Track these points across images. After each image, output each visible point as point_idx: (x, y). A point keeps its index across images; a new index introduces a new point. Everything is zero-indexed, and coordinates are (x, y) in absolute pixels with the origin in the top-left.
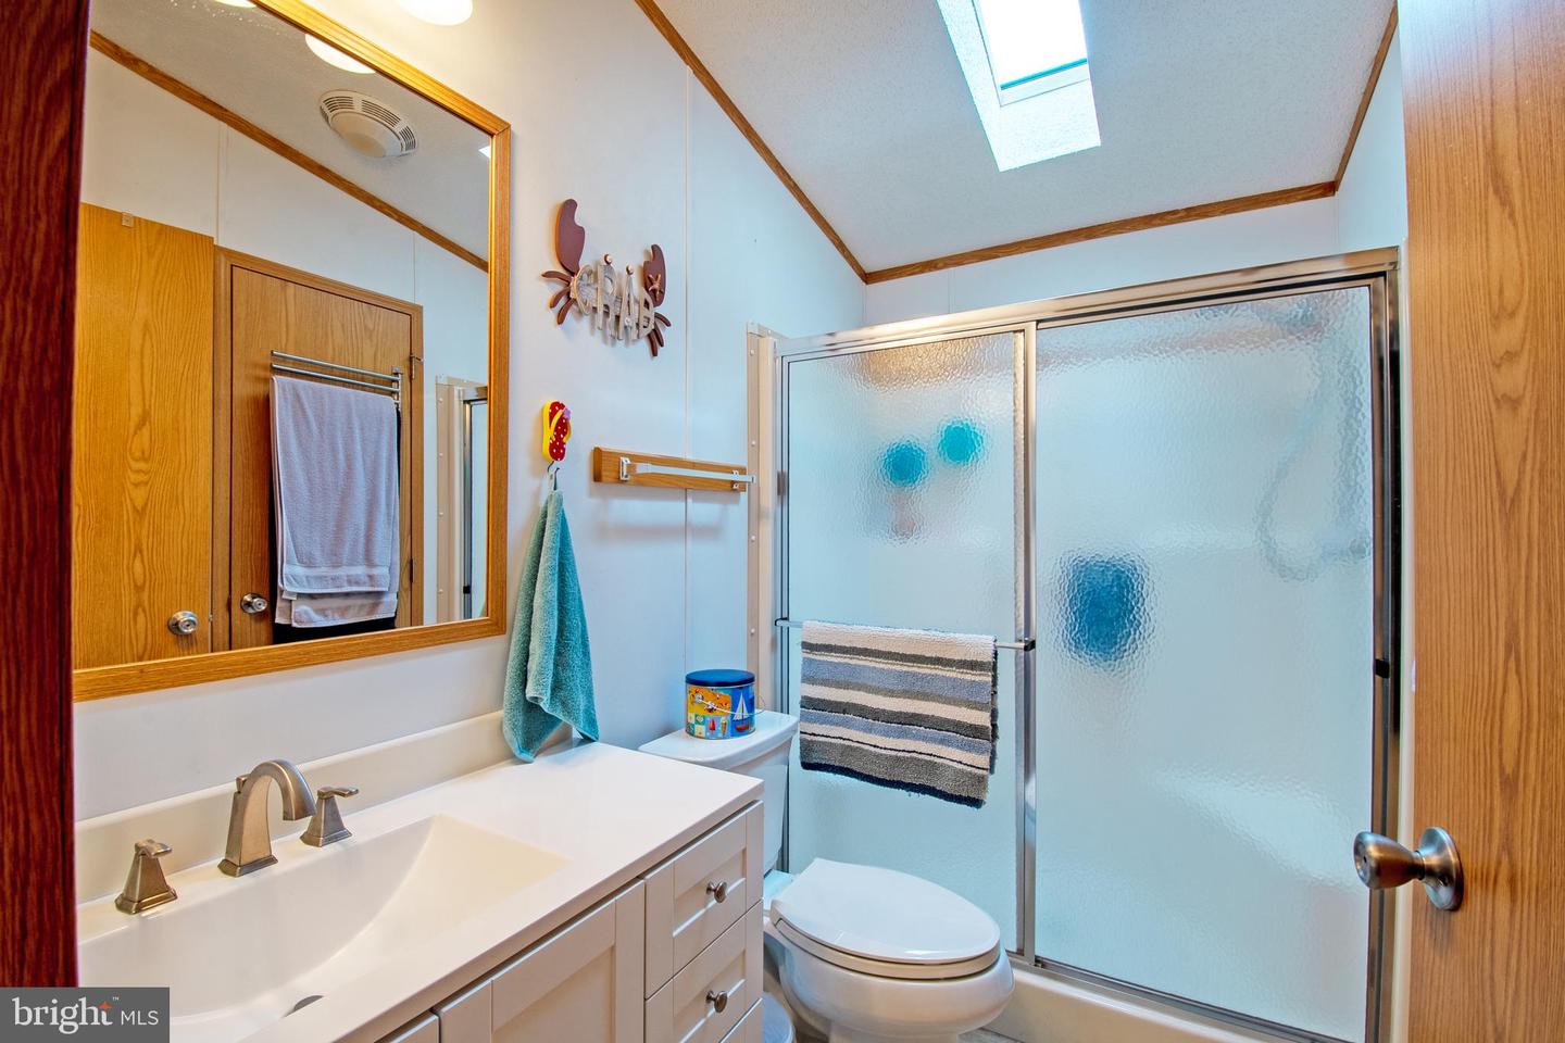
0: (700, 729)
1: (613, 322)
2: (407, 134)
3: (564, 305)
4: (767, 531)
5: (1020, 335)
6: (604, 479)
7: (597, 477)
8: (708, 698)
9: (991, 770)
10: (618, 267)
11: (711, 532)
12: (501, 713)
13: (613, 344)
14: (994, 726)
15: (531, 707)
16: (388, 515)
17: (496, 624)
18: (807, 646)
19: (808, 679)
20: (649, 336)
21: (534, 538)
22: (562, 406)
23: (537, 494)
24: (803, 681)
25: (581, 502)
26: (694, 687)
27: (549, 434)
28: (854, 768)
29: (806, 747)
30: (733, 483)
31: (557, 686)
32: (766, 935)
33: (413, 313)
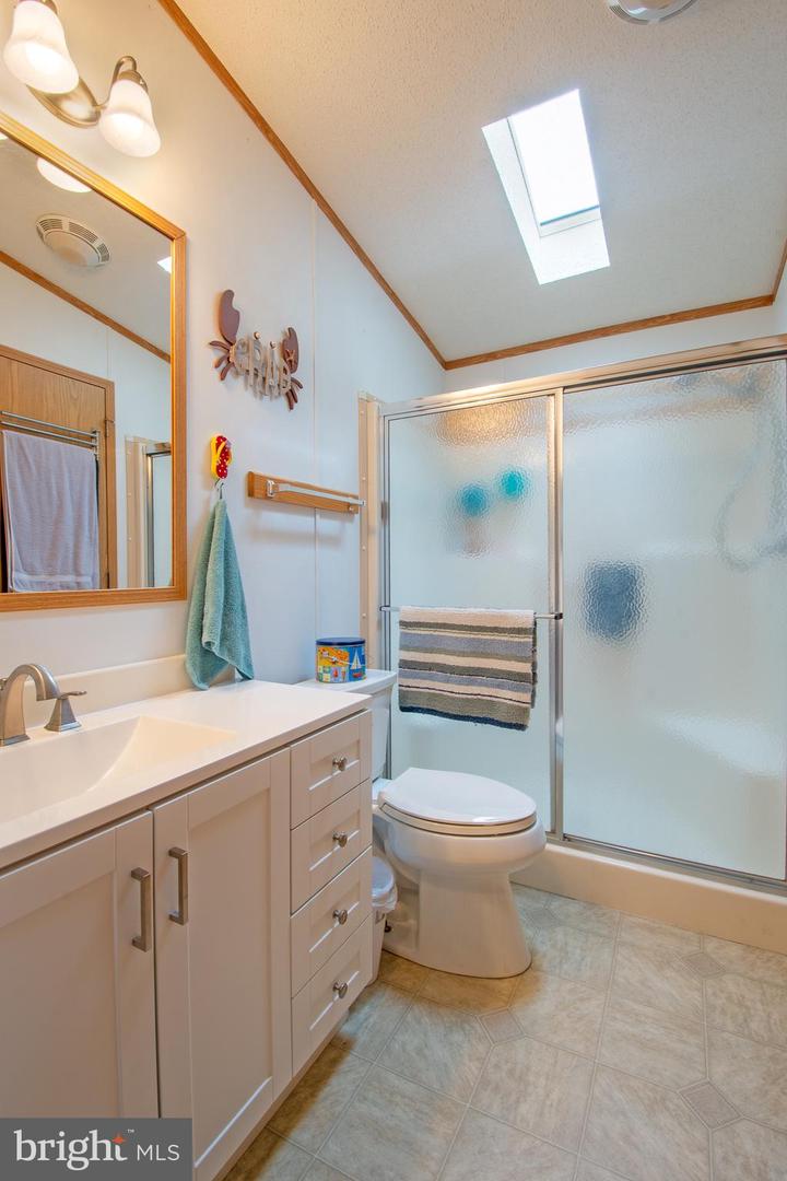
0: (327, 677)
1: (260, 381)
2: (103, 249)
3: (226, 367)
4: (374, 543)
5: (552, 398)
6: (256, 495)
7: (251, 493)
8: (333, 654)
9: (532, 704)
10: (265, 342)
11: (334, 541)
12: (184, 656)
13: (261, 398)
14: (534, 674)
15: (206, 652)
16: (91, 538)
17: (178, 591)
18: (403, 624)
19: (403, 647)
20: (287, 394)
21: (205, 532)
22: (225, 439)
23: (208, 502)
24: (401, 649)
25: (240, 512)
26: (322, 647)
27: (216, 459)
28: (437, 709)
29: (403, 696)
30: (349, 505)
31: (224, 637)
32: (374, 816)
33: (107, 388)
